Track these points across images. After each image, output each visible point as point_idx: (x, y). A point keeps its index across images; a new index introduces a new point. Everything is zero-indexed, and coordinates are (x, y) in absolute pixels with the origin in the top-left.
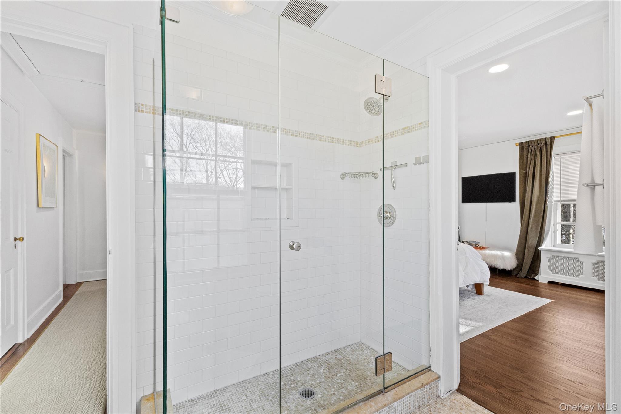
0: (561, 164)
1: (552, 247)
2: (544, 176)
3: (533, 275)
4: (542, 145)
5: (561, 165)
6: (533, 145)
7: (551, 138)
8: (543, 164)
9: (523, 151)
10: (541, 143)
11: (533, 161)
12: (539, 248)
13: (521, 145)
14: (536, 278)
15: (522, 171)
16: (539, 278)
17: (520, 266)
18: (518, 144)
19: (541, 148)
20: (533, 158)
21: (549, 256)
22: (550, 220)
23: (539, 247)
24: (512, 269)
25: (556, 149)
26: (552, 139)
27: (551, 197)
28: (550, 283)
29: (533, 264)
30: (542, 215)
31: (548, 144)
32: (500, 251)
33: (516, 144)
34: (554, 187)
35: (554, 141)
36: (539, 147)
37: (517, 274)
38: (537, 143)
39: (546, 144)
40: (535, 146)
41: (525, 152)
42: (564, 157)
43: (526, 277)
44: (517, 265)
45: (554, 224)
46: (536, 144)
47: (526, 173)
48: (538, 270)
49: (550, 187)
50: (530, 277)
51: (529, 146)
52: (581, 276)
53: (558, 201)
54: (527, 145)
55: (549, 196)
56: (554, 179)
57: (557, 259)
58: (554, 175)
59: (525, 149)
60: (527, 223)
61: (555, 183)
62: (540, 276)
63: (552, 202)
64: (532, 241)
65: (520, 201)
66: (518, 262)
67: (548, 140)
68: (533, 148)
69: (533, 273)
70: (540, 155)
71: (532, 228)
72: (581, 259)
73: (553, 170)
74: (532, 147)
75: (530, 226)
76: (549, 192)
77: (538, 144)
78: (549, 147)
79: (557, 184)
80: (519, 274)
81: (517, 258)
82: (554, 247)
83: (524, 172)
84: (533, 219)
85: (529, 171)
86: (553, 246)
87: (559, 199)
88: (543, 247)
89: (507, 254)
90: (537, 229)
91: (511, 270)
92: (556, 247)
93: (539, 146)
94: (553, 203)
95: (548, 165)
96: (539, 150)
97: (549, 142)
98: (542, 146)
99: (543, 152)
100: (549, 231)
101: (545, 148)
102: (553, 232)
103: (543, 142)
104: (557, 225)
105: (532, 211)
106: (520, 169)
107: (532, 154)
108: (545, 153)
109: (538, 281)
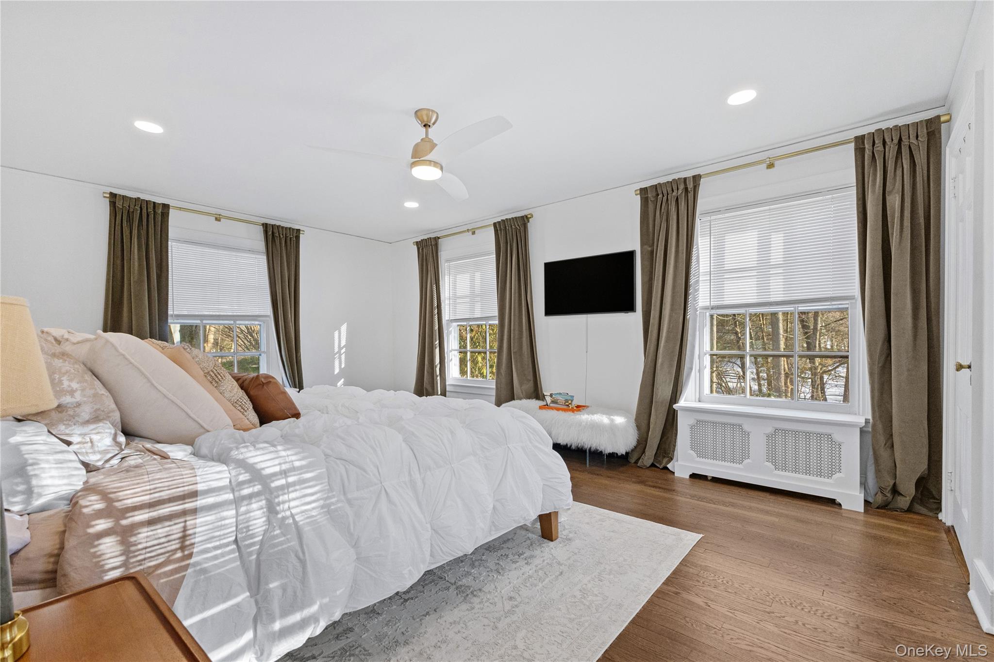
0: (710, 233)
1: (695, 401)
2: (683, 256)
3: (665, 460)
4: (680, 191)
5: (710, 236)
6: (665, 192)
7: (694, 177)
8: (680, 232)
9: (647, 204)
10: (678, 189)
11: (664, 225)
12: (675, 406)
13: (643, 192)
14: (669, 466)
15: (646, 247)
16: (674, 466)
17: (642, 443)
18: (639, 192)
19: (677, 197)
20: (664, 217)
21: (692, 421)
22: (693, 347)
23: (675, 403)
24: (628, 449)
25: (703, 202)
26: (697, 179)
27: (695, 299)
28: (694, 476)
29: (665, 437)
30: (680, 337)
31: (689, 189)
32: (606, 414)
33: (635, 191)
34: (700, 279)
35: (699, 184)
36: (674, 197)
37: (636, 462)
38: (671, 189)
39: (686, 189)
40: (668, 194)
41: (651, 206)
42: (716, 219)
43: (653, 465)
44: (638, 440)
45: (699, 355)
46: (669, 190)
47: (652, 252)
48: (674, 451)
49: (692, 281)
50: (660, 464)
51: (658, 195)
52: (746, 461)
53: (706, 308)
54: (654, 194)
55: (690, 298)
56: (700, 263)
57: (702, 427)
58: (700, 255)
59: (649, 201)
60: (655, 354)
61: (701, 271)
62: (676, 463)
63: (696, 310)
64: (663, 391)
65: (642, 309)
66: (640, 434)
67: (690, 181)
68: (665, 198)
69: (664, 457)
70: (676, 213)
71: (662, 364)
72: (746, 427)
73: (697, 244)
74: (663, 196)
75: (660, 361)
76: (691, 291)
77: (673, 191)
78: (691, 195)
79: (705, 274)
80: (640, 460)
81: (637, 426)
82: (699, 401)
83: (650, 249)
84: (664, 346)
85: (657, 246)
86: (697, 400)
87: (708, 304)
88: (682, 403)
89: (619, 420)
90: (671, 366)
91: (627, 453)
92: (703, 402)
93: (674, 194)
94: (698, 312)
95: (690, 233)
96: (674, 203)
97: (690, 186)
98: (680, 195)
99: (681, 206)
100: (691, 369)
101: (685, 199)
102: (697, 371)
103: (682, 187)
104: (705, 358)
105: (663, 329)
106: (643, 244)
107: (663, 211)
108: (684, 207)
109: (674, 473)
